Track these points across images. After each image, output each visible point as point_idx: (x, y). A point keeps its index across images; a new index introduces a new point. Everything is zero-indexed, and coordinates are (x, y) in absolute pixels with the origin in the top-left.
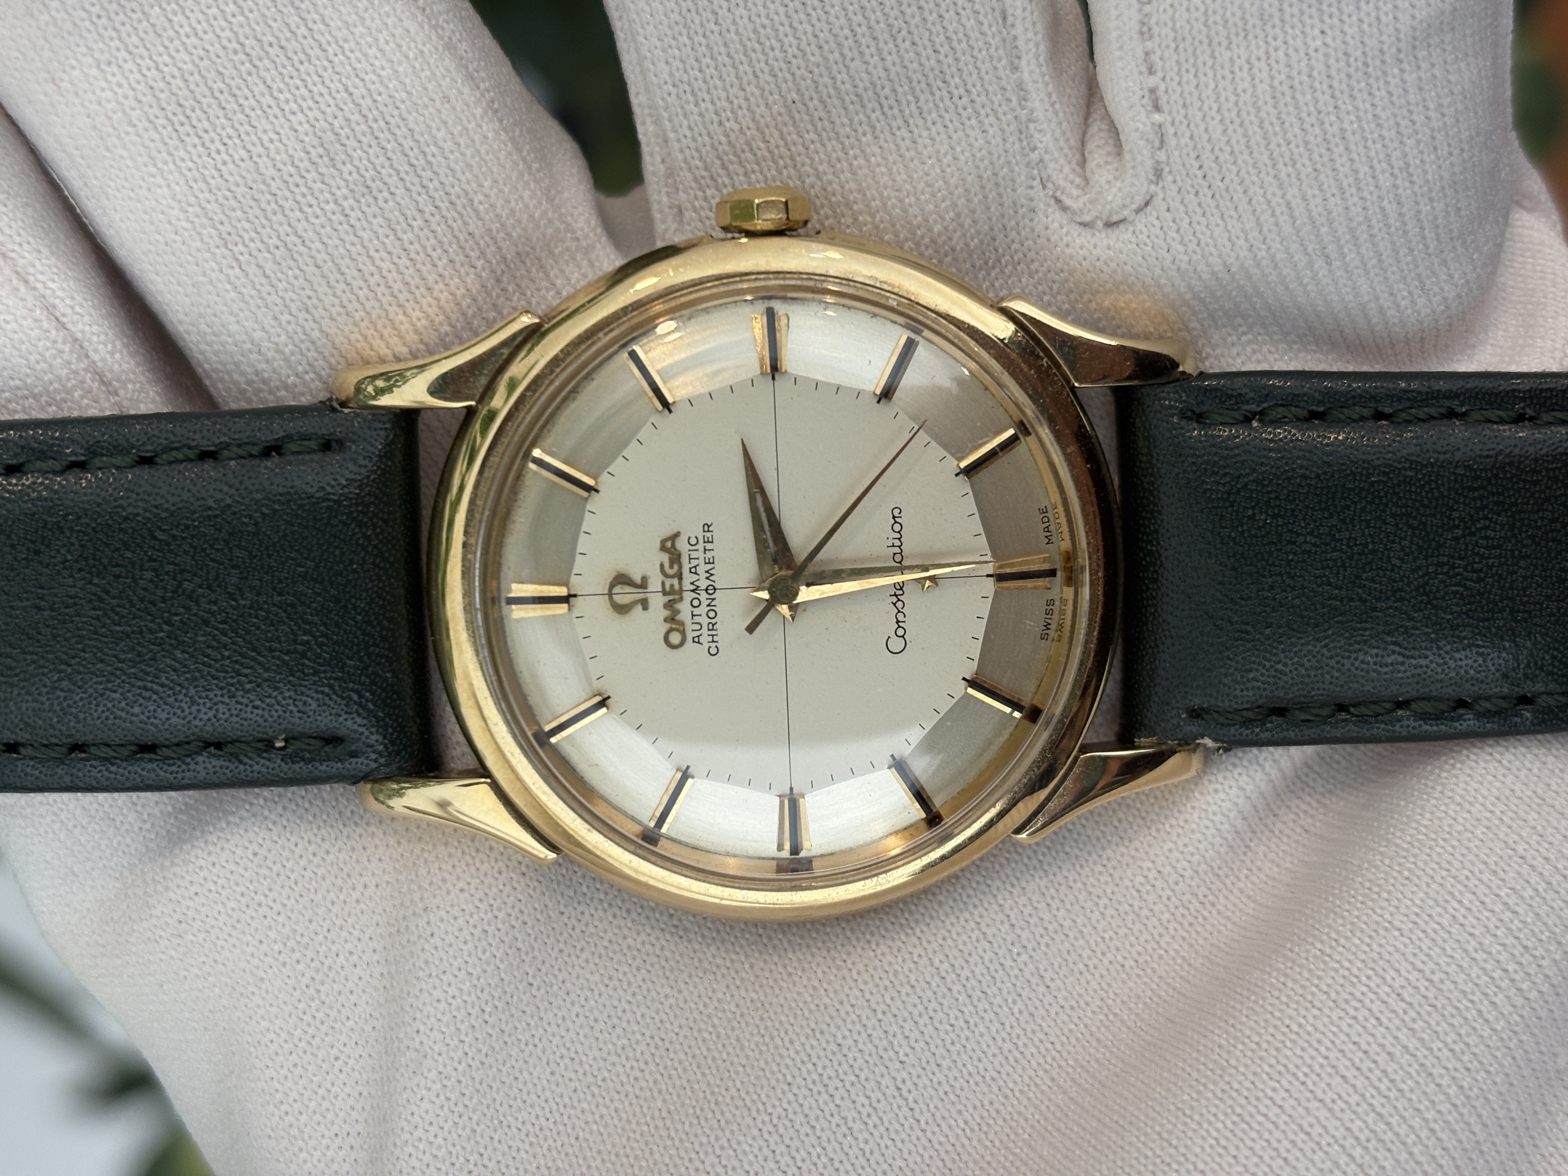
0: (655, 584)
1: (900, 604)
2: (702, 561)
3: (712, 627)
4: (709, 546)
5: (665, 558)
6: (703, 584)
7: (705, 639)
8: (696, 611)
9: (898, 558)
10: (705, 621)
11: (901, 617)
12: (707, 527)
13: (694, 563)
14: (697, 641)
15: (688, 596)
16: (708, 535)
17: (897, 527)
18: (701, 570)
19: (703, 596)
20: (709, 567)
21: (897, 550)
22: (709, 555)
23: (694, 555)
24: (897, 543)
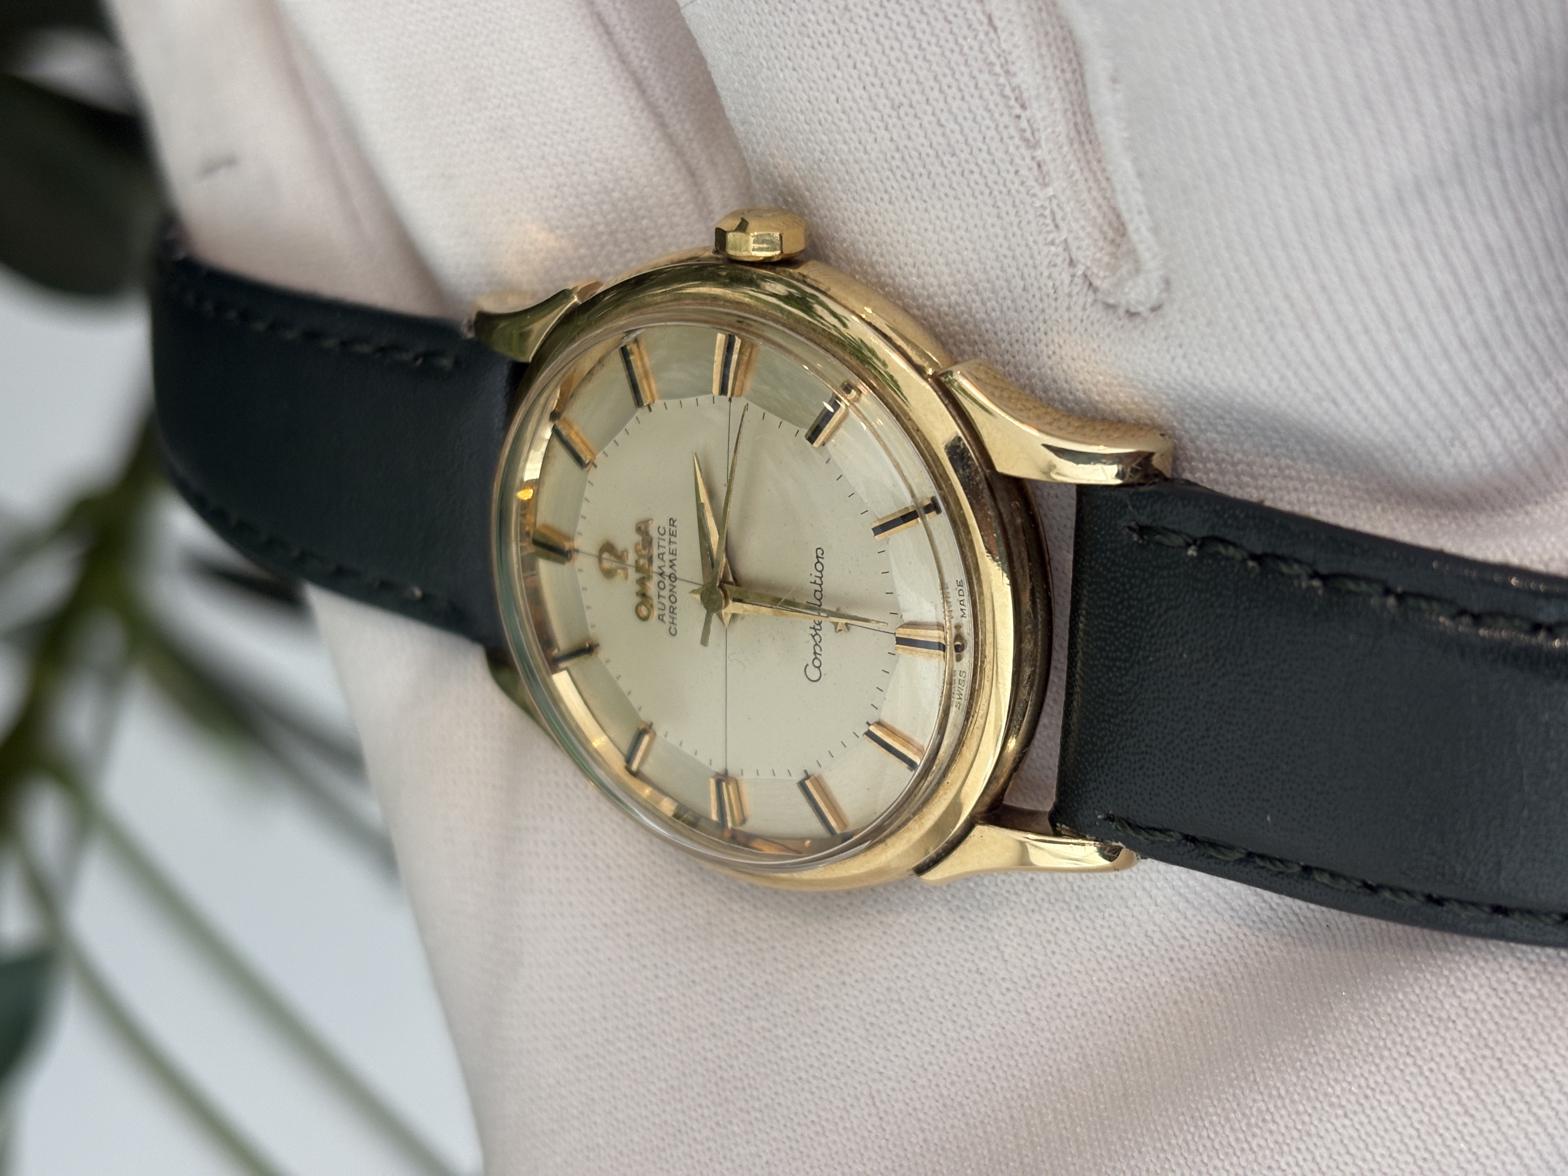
0: (631, 558)
1: (817, 637)
2: (667, 550)
3: (672, 611)
4: (673, 539)
5: (638, 538)
6: (668, 571)
7: (667, 618)
8: (662, 593)
9: (818, 595)
10: (667, 604)
11: (818, 651)
12: (672, 522)
13: (662, 550)
14: (661, 618)
15: (656, 578)
16: (673, 528)
17: (819, 567)
18: (667, 557)
19: (667, 581)
20: (672, 557)
21: (818, 588)
22: (673, 546)
23: (662, 543)
24: (818, 581)
